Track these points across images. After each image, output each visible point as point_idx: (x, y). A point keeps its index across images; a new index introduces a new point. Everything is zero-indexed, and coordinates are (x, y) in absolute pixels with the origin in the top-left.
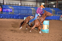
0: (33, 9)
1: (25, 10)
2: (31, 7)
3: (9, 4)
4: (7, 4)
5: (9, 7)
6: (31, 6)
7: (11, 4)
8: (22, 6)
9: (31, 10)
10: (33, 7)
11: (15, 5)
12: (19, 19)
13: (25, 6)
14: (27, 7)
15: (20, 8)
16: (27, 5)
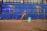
0: (38, 7)
1: (28, 8)
3: (10, 2)
4: (6, 2)
5: (9, 5)
6: (36, 4)
7: (12, 2)
8: (25, 4)
9: (36, 8)
10: (38, 5)
11: (17, 3)
14: (31, 5)
15: (22, 6)
16: (31, 3)
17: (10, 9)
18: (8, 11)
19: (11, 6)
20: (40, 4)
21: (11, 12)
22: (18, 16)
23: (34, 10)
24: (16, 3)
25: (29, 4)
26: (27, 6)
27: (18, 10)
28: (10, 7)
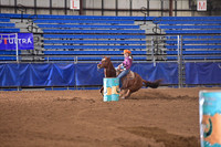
1: (104, 34)
3: (16, 8)
5: (12, 21)
6: (141, 15)
7: (26, 8)
9: (142, 34)
11: (51, 9)
13: (107, 14)
14: (118, 18)
15: (74, 26)
16: (117, 10)
17: (16, 40)
18: (7, 49)
19: (22, 25)
20: (157, 14)
21: (25, 52)
22: (55, 70)
24: (47, 13)
27: (57, 45)
28: (17, 31)
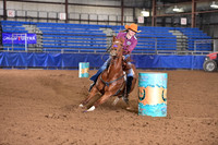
0: (108, 32)
1: (81, 35)
2: (102, 27)
3: (26, 18)
4: (16, 17)
5: (24, 26)
6: (104, 24)
7: (33, 18)
8: (71, 22)
9: (104, 36)
10: (110, 27)
11: (48, 19)
12: (60, 68)
14: (89, 26)
15: (62, 30)
16: (89, 21)
17: (25, 38)
18: (20, 43)
19: (30, 29)
20: (114, 24)
21: (31, 45)
22: (50, 58)
23: (99, 41)
24: (45, 21)
25: (83, 23)
26: (79, 31)
27: (51, 41)
28: (26, 32)
